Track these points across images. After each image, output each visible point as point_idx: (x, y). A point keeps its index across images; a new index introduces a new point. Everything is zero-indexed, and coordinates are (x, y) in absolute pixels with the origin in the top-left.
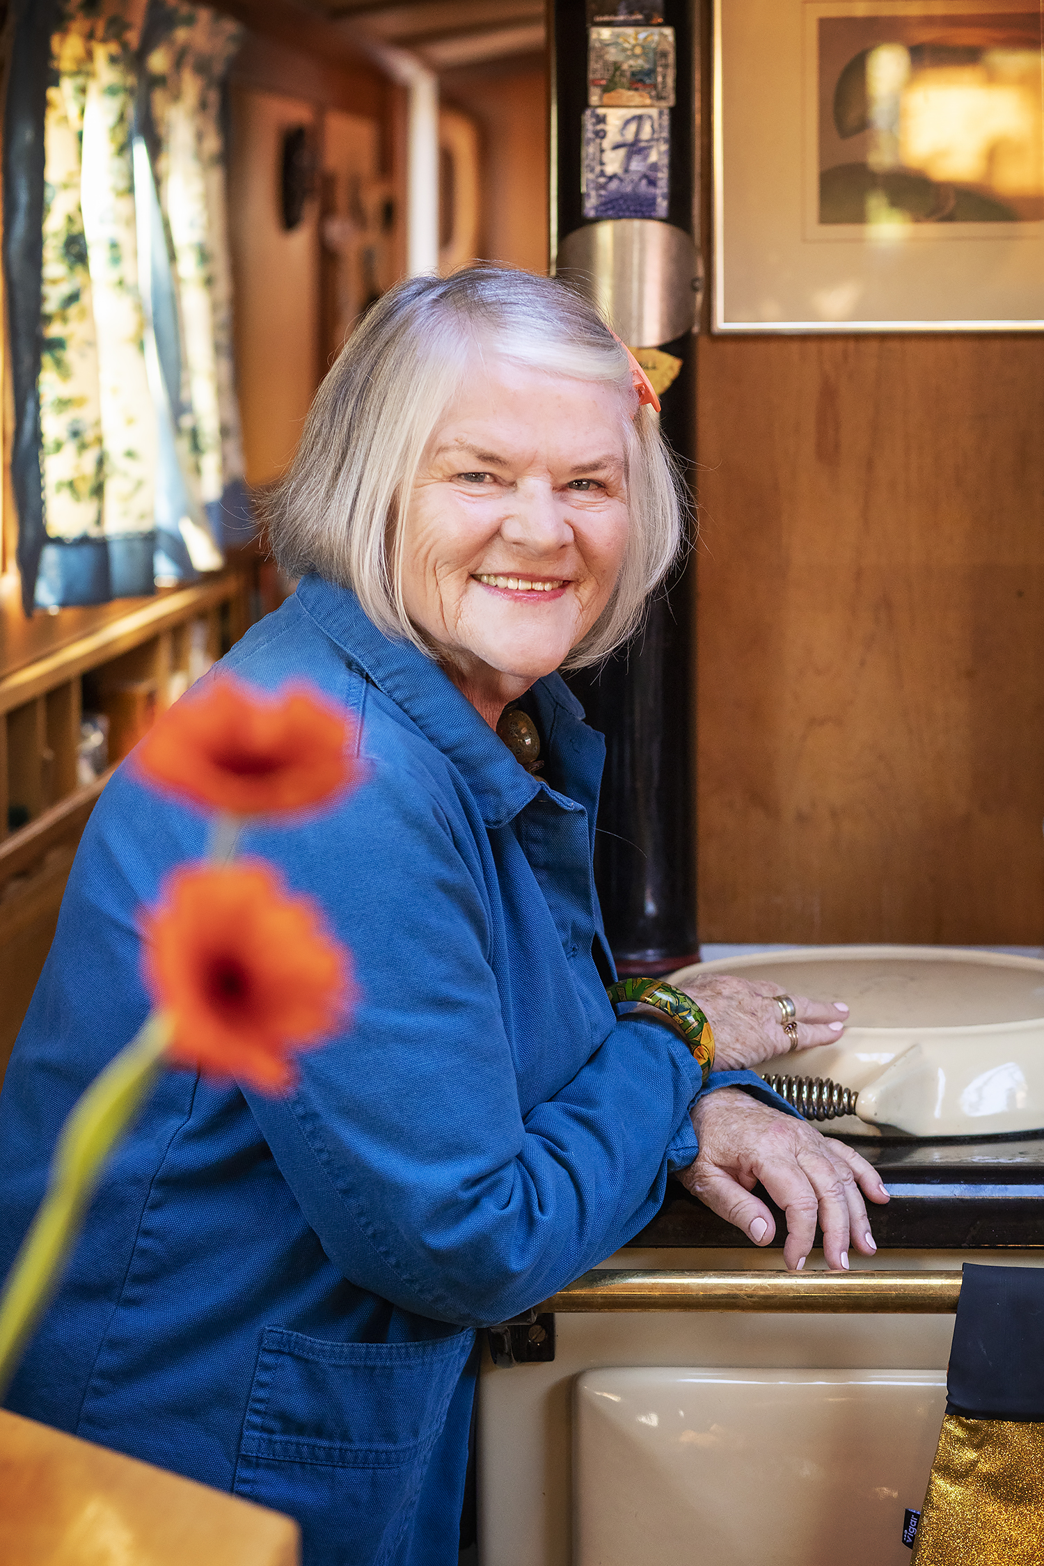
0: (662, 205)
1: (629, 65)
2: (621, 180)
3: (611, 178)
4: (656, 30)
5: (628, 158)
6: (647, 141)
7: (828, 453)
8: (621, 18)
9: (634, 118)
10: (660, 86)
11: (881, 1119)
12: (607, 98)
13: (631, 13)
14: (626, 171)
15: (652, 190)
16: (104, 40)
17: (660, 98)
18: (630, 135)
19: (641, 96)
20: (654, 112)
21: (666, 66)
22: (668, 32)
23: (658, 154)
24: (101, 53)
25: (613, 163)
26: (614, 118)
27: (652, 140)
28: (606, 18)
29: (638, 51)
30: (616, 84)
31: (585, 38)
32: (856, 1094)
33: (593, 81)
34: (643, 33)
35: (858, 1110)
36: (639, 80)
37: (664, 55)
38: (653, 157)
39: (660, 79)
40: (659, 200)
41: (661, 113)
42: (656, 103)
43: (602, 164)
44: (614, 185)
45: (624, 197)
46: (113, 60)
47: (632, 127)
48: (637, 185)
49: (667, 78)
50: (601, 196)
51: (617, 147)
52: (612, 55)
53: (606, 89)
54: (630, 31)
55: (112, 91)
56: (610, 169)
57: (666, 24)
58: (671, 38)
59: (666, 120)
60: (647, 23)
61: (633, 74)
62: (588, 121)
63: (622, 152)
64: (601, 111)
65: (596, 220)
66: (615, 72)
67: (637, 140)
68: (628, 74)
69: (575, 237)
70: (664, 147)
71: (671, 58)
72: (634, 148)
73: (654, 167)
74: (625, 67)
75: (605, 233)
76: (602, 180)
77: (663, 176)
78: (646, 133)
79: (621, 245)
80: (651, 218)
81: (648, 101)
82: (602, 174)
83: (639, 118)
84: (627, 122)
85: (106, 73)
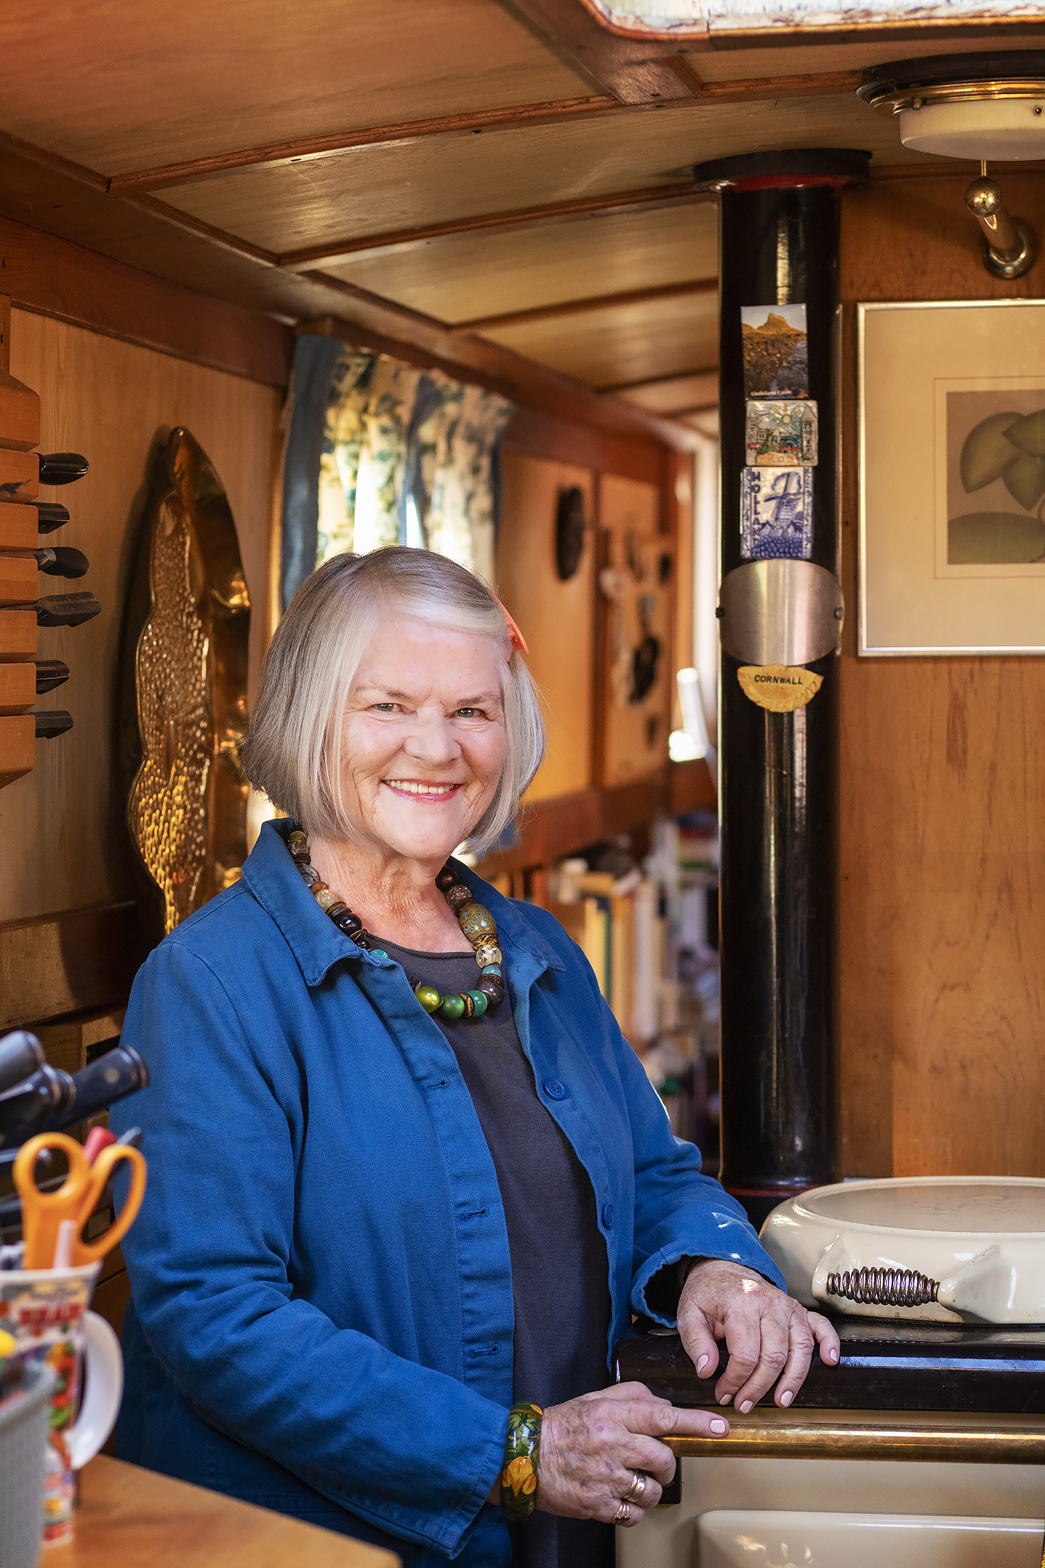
0: (807, 548)
1: (780, 431)
2: (772, 527)
3: (764, 525)
4: (802, 403)
5: (779, 508)
6: (794, 494)
7: (957, 757)
8: (774, 393)
9: (783, 475)
10: (805, 449)
11: (960, 1305)
12: (763, 459)
13: (781, 389)
14: (777, 519)
15: (798, 535)
16: (377, 415)
17: (804, 458)
18: (780, 489)
19: (788, 457)
20: (800, 471)
21: (810, 433)
22: (812, 404)
23: (804, 505)
24: (373, 425)
25: (766, 513)
26: (769, 475)
27: (799, 493)
28: (761, 393)
29: (787, 420)
30: (767, 446)
31: (744, 410)
32: (938, 1283)
33: (749, 445)
34: (792, 406)
35: (939, 1297)
36: (788, 444)
37: (809, 423)
38: (799, 508)
39: (805, 443)
40: (804, 543)
41: (806, 472)
42: (802, 464)
43: (756, 513)
44: (766, 530)
45: (775, 541)
46: (384, 431)
47: (782, 483)
48: (785, 531)
49: (812, 442)
50: (755, 540)
51: (768, 499)
52: (766, 422)
53: (760, 452)
54: (780, 404)
55: (383, 457)
56: (764, 517)
57: (811, 398)
58: (815, 410)
59: (810, 478)
60: (795, 397)
61: (784, 439)
62: (745, 477)
63: (773, 503)
64: (754, 470)
65: (753, 560)
66: (768, 437)
67: (785, 494)
68: (779, 439)
69: (735, 573)
70: (809, 500)
71: (815, 426)
72: (783, 500)
73: (800, 516)
74: (776, 433)
75: (762, 569)
76: (756, 527)
77: (808, 524)
78: (793, 489)
79: (773, 577)
80: (797, 558)
81: (796, 462)
82: (757, 520)
83: (788, 475)
84: (778, 479)
85: (377, 441)
